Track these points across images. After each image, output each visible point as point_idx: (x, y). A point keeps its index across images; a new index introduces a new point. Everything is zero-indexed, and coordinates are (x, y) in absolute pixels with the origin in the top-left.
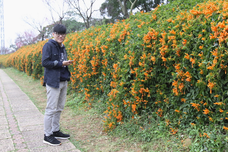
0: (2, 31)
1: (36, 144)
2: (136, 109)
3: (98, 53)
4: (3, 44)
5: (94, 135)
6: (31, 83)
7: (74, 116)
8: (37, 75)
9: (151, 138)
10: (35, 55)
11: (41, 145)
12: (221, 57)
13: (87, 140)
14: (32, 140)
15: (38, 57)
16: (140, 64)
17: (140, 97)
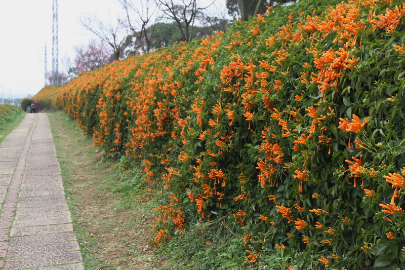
0: (55, 42)
1: (21, 263)
2: (202, 209)
3: (167, 95)
4: (55, 67)
5: (133, 251)
6: (80, 142)
7: (119, 211)
8: (92, 127)
9: (216, 265)
10: (89, 91)
11: (28, 265)
12: (321, 120)
13: (114, 260)
14: (20, 253)
15: (93, 96)
16: (211, 123)
17: (212, 186)
